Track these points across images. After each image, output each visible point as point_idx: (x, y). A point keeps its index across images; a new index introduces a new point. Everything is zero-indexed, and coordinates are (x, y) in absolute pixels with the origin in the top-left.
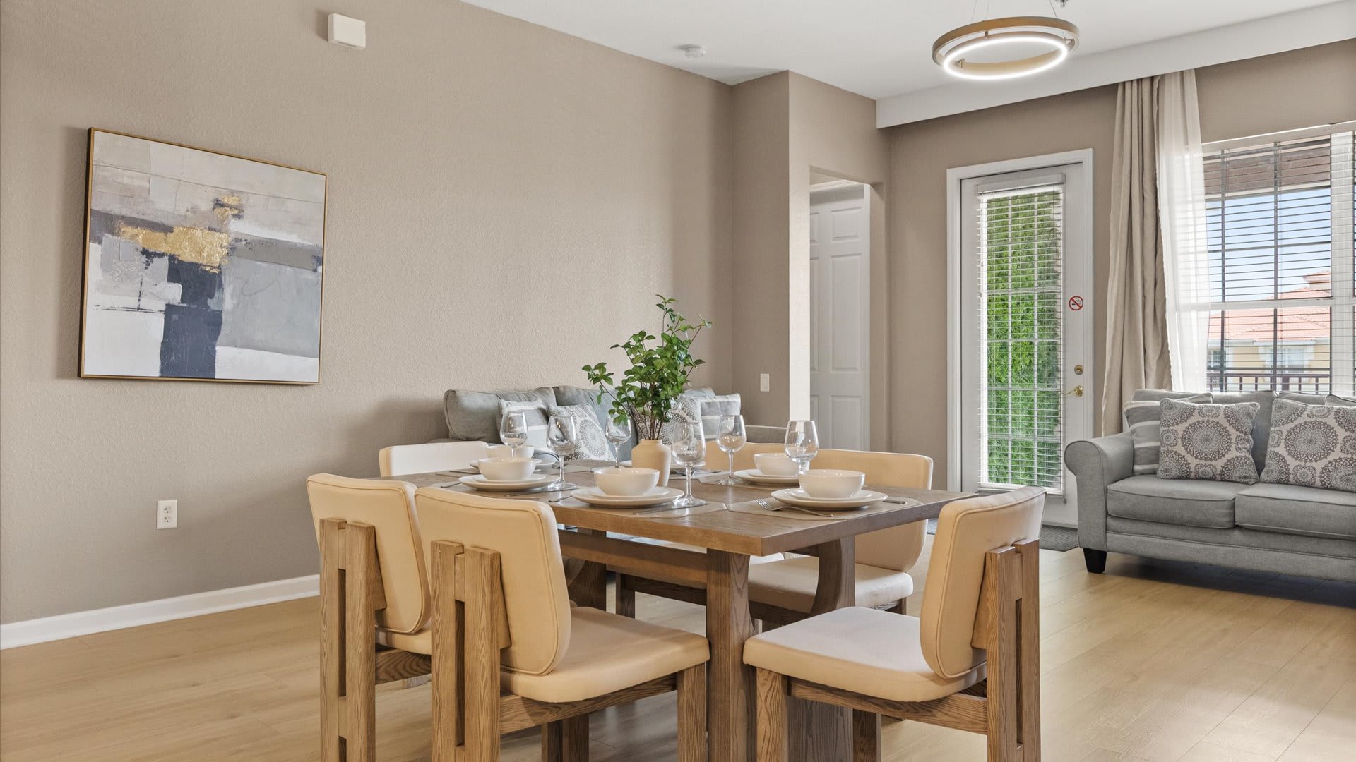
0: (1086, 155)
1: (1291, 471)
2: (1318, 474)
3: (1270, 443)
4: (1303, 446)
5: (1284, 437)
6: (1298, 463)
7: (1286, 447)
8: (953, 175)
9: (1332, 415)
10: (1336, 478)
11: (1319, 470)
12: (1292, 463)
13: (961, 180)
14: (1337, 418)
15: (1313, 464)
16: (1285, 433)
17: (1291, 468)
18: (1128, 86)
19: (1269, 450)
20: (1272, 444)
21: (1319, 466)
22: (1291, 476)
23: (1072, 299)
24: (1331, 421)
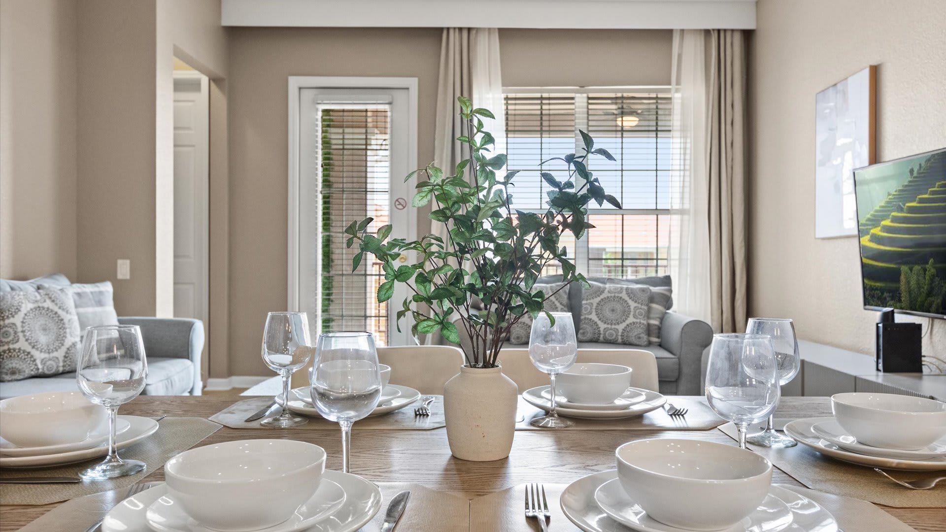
0: (412, 83)
1: (602, 332)
2: (620, 334)
3: (584, 311)
4: (608, 314)
5: (594, 307)
6: (606, 326)
7: (597, 315)
8: (294, 82)
9: (624, 292)
10: (632, 337)
11: (620, 331)
12: (602, 326)
13: (300, 88)
14: (628, 294)
15: (617, 327)
16: (595, 305)
17: (602, 330)
18: (451, 32)
19: (582, 317)
20: (585, 312)
21: (621, 327)
22: (602, 336)
23: (397, 200)
24: (624, 296)
